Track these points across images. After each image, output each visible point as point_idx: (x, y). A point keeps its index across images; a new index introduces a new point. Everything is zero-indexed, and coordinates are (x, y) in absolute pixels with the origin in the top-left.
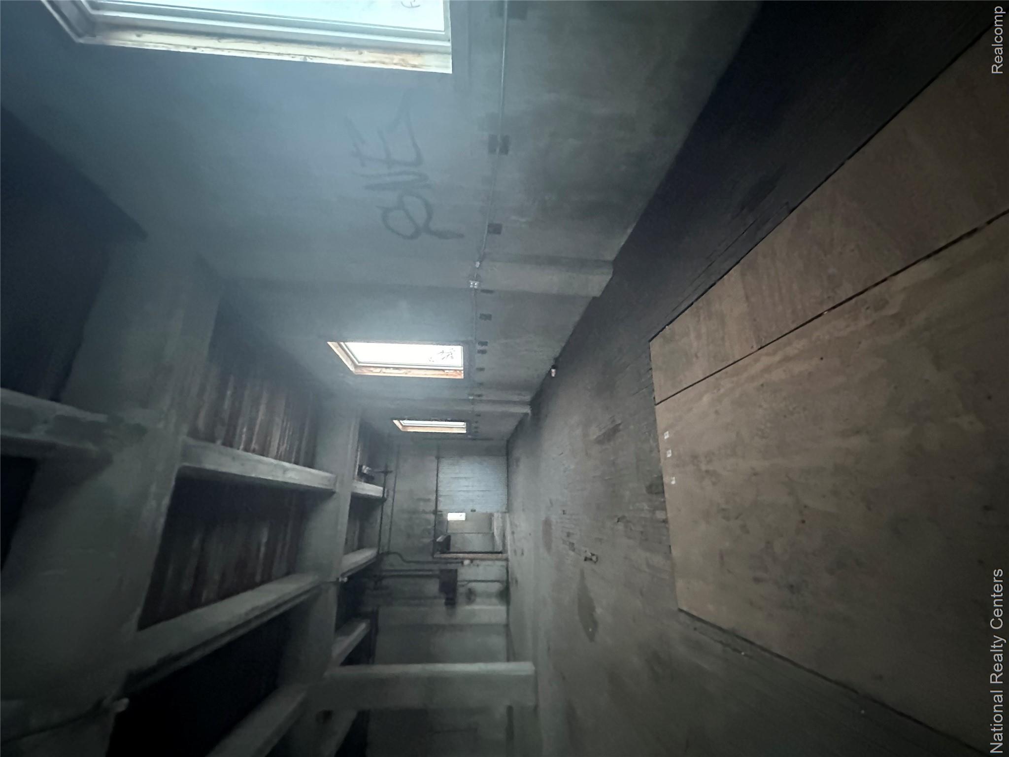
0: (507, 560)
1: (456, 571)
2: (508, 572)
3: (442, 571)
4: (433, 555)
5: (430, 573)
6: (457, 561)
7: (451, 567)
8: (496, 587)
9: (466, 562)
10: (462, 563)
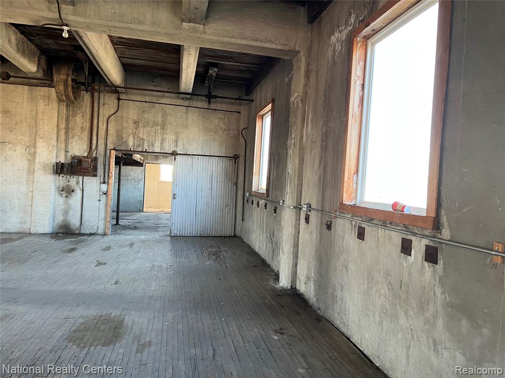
0: (105, 234)
1: (95, 176)
2: (91, 234)
3: (96, 159)
4: (114, 149)
5: (94, 147)
6: (106, 177)
7: (100, 171)
8: (75, 222)
9: (104, 187)
10: (104, 183)
